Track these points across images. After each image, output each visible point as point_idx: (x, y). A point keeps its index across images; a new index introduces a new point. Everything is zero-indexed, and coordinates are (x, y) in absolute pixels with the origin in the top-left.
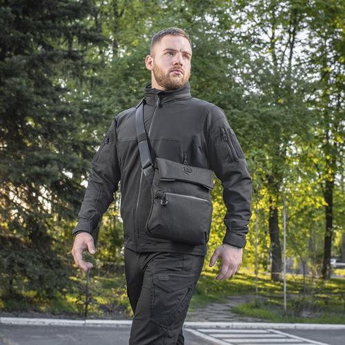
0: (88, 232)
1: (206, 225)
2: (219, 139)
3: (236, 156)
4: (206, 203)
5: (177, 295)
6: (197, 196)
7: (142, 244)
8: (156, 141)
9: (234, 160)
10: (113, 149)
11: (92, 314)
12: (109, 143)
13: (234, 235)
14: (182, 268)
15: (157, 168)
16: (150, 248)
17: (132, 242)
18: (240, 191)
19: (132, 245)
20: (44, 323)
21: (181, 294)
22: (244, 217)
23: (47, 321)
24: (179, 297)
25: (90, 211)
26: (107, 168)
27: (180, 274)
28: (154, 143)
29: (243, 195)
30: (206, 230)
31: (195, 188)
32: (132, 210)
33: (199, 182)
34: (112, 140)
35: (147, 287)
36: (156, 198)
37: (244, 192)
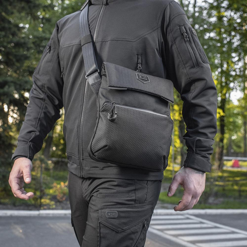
0: (26, 157)
1: (165, 147)
2: (178, 39)
3: (200, 60)
4: (165, 119)
5: (130, 234)
6: (154, 111)
7: (87, 168)
8: (103, 42)
9: (197, 65)
10: (56, 57)
11: (46, 205)
12: (51, 52)
13: (199, 157)
14: (135, 201)
15: (105, 75)
16: (97, 172)
17: (75, 166)
18: (205, 104)
19: (76, 169)
20: (6, 214)
21: (133, 233)
22: (210, 135)
23: (9, 213)
24: (133, 236)
25: (30, 132)
26: (49, 81)
27: (132, 208)
28: (101, 45)
29: (208, 107)
30: (165, 154)
31: (152, 100)
32: (76, 127)
33: (157, 93)
34: (55, 48)
35: (92, 225)
36: (103, 111)
37: (210, 105)
